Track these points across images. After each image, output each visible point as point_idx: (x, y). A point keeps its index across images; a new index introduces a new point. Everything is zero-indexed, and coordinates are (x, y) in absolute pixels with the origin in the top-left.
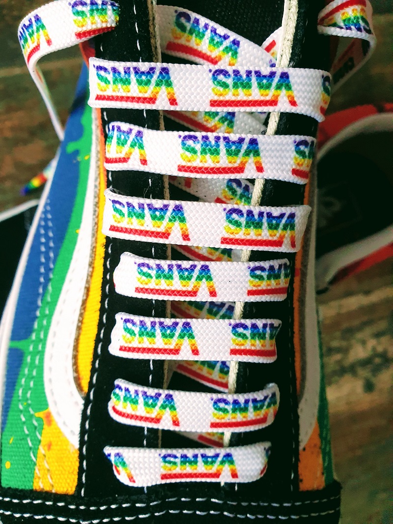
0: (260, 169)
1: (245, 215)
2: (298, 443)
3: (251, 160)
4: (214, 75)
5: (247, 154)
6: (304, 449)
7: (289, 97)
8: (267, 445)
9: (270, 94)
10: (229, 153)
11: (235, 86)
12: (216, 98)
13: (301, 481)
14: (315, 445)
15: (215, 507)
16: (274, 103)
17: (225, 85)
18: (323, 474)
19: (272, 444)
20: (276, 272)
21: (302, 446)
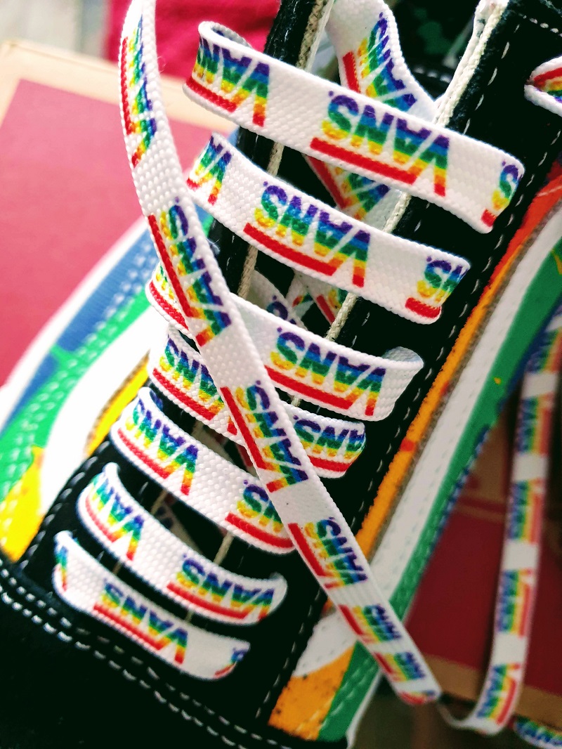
0: (358, 280)
1: (307, 349)
2: (293, 666)
3: (350, 262)
4: (333, 102)
5: (347, 250)
6: (305, 678)
7: (437, 177)
8: (243, 646)
9: (408, 163)
10: (320, 237)
11: (361, 130)
12: (324, 138)
13: (279, 712)
14: (327, 682)
15: (148, 679)
16: (409, 178)
17: (345, 124)
18: (321, 721)
19: (252, 647)
20: (336, 438)
21: (299, 672)
